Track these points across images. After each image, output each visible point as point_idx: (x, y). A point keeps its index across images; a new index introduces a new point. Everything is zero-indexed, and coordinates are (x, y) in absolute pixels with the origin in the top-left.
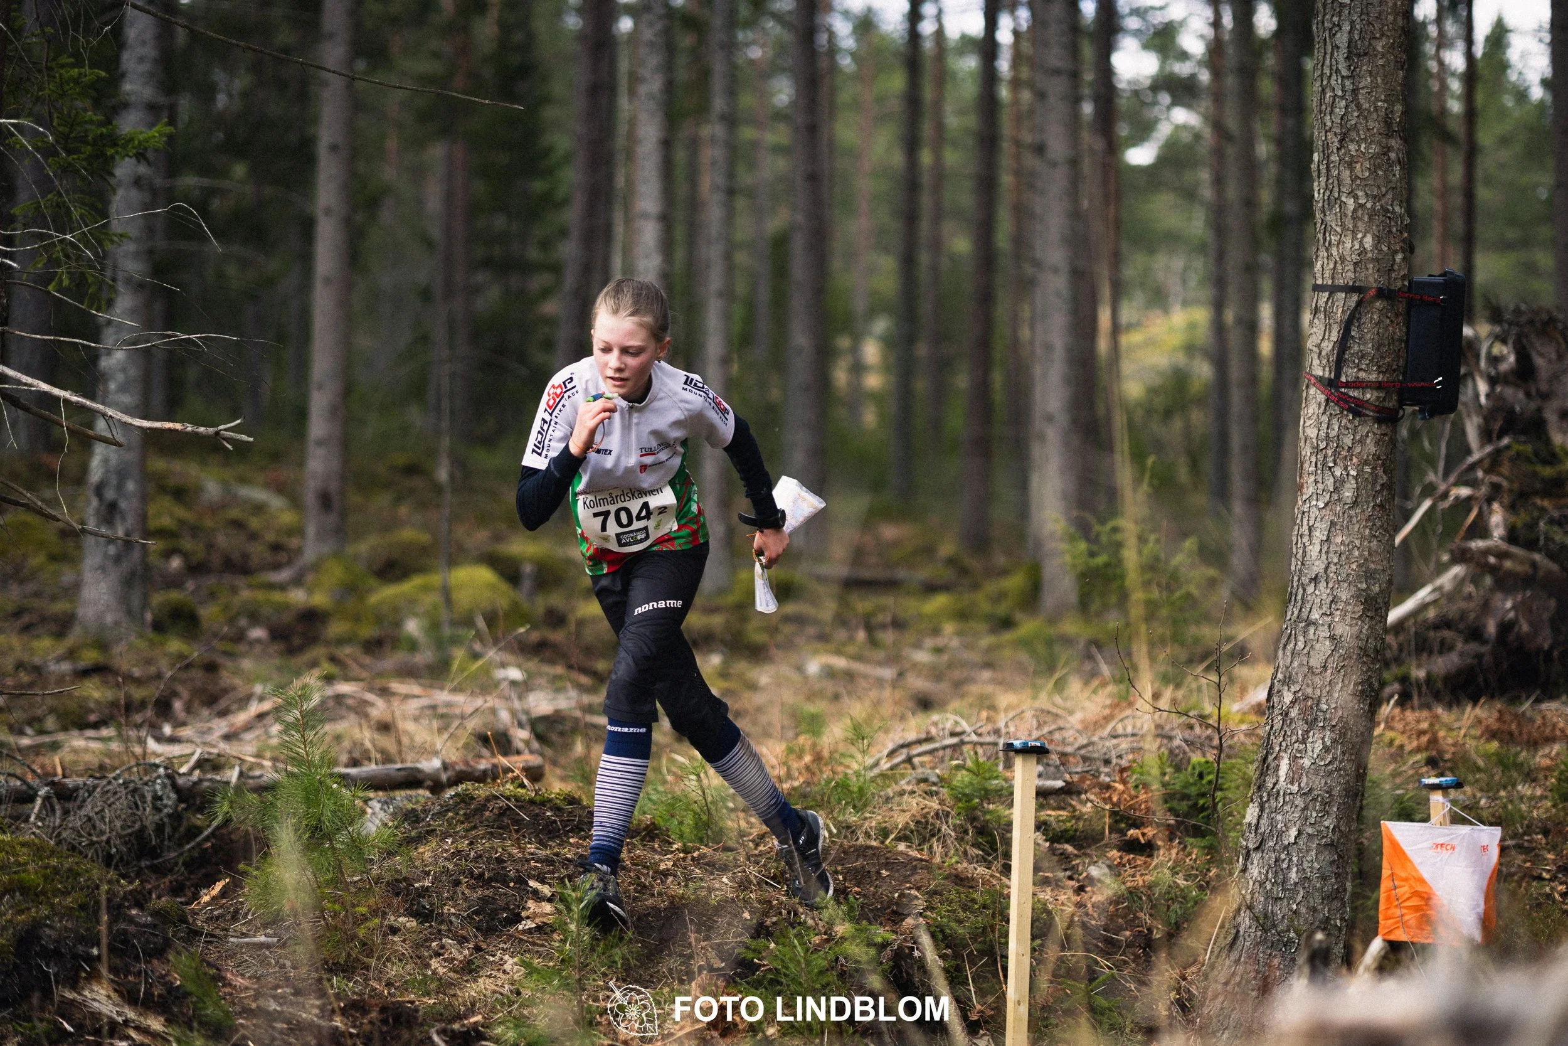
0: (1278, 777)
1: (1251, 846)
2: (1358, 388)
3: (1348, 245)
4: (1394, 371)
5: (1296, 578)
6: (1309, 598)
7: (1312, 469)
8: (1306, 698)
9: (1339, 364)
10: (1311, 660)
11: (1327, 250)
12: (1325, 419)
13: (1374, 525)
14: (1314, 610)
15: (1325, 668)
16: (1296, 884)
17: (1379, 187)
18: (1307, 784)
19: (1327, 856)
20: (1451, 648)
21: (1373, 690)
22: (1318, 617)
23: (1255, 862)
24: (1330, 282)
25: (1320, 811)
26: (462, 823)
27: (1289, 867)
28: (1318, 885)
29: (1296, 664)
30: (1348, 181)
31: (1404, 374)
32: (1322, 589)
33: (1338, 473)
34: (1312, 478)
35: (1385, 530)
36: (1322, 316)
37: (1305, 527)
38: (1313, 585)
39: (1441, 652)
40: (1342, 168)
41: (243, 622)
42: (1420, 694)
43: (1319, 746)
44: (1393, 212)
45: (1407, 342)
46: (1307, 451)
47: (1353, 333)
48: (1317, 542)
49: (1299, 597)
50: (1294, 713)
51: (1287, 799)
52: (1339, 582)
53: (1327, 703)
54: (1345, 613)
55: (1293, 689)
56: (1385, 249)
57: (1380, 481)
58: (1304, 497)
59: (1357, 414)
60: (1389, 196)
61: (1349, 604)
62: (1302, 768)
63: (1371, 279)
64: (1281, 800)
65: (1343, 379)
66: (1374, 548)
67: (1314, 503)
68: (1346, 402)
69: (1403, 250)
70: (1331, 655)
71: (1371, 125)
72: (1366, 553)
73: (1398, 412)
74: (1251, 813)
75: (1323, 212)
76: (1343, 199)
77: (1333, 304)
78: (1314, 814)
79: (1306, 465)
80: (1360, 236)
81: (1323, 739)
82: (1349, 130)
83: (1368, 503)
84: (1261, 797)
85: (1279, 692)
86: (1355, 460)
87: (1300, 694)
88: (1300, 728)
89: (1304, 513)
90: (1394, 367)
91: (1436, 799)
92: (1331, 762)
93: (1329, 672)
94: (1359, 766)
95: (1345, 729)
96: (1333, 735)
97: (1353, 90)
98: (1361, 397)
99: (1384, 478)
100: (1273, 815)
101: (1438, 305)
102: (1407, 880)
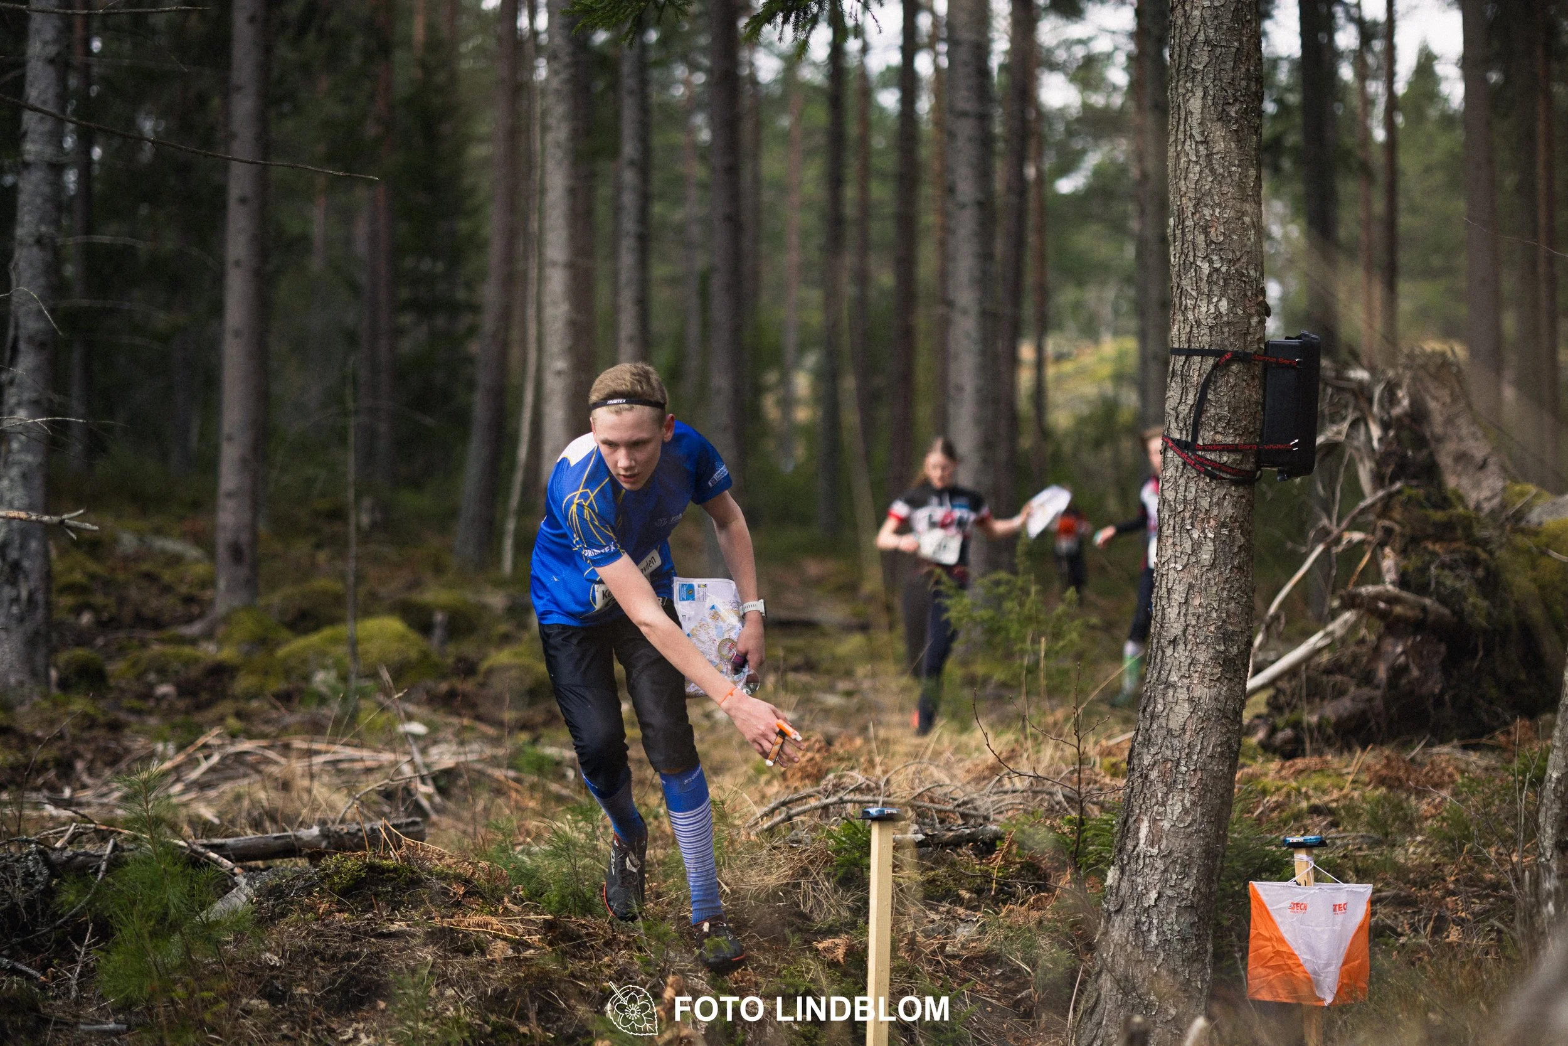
0: (1138, 839)
1: (1112, 909)
2: (1214, 451)
3: (1204, 309)
4: (1251, 433)
5: (1155, 641)
6: (1168, 660)
7: (1170, 531)
8: (1166, 760)
9: (1196, 427)
10: (1170, 723)
11: (1183, 313)
12: (1182, 481)
13: (1232, 587)
14: (1173, 673)
15: (1184, 730)
16: (1156, 947)
17: (1234, 252)
18: (1167, 846)
19: (1186, 918)
22: (1176, 679)
23: (1117, 925)
24: (1186, 346)
25: (1181, 873)
27: (1149, 930)
28: (1179, 947)
29: (1155, 726)
30: (1203, 245)
31: (1261, 436)
32: (1181, 651)
33: (1195, 535)
34: (1170, 541)
35: (1244, 592)
36: (1179, 379)
37: (1164, 589)
38: (1171, 647)
40: (1196, 233)
41: (152, 677)
43: (1178, 808)
44: (1248, 276)
45: (1264, 405)
47: (1209, 397)
48: (1175, 604)
49: (1159, 658)
50: (1154, 775)
51: (1147, 861)
52: (1197, 644)
53: (1186, 765)
54: (1203, 675)
55: (1153, 751)
56: (1241, 312)
57: (1238, 543)
59: (1213, 477)
61: (1207, 666)
62: (1162, 830)
63: (1227, 343)
64: (1141, 862)
65: (1200, 442)
66: (1232, 610)
67: (1172, 565)
68: (1202, 464)
69: (1259, 314)
70: (1190, 717)
71: (1225, 189)
72: (1224, 615)
73: (1255, 474)
74: (1112, 876)
75: (1179, 276)
76: (1199, 263)
77: (1189, 369)
78: (1174, 877)
79: (1165, 528)
80: (1215, 300)
81: (1182, 801)
82: (1203, 195)
83: (1225, 565)
84: (1122, 860)
85: (1139, 754)
86: (1212, 522)
87: (1159, 756)
88: (1160, 790)
90: (1251, 429)
91: (1301, 857)
92: (1190, 825)
93: (1188, 734)
94: (1219, 827)
95: (1204, 791)
96: (1192, 797)
97: (1207, 155)
98: (1218, 459)
99: (1241, 540)
100: (1134, 878)
101: (1294, 367)
102: (1270, 939)
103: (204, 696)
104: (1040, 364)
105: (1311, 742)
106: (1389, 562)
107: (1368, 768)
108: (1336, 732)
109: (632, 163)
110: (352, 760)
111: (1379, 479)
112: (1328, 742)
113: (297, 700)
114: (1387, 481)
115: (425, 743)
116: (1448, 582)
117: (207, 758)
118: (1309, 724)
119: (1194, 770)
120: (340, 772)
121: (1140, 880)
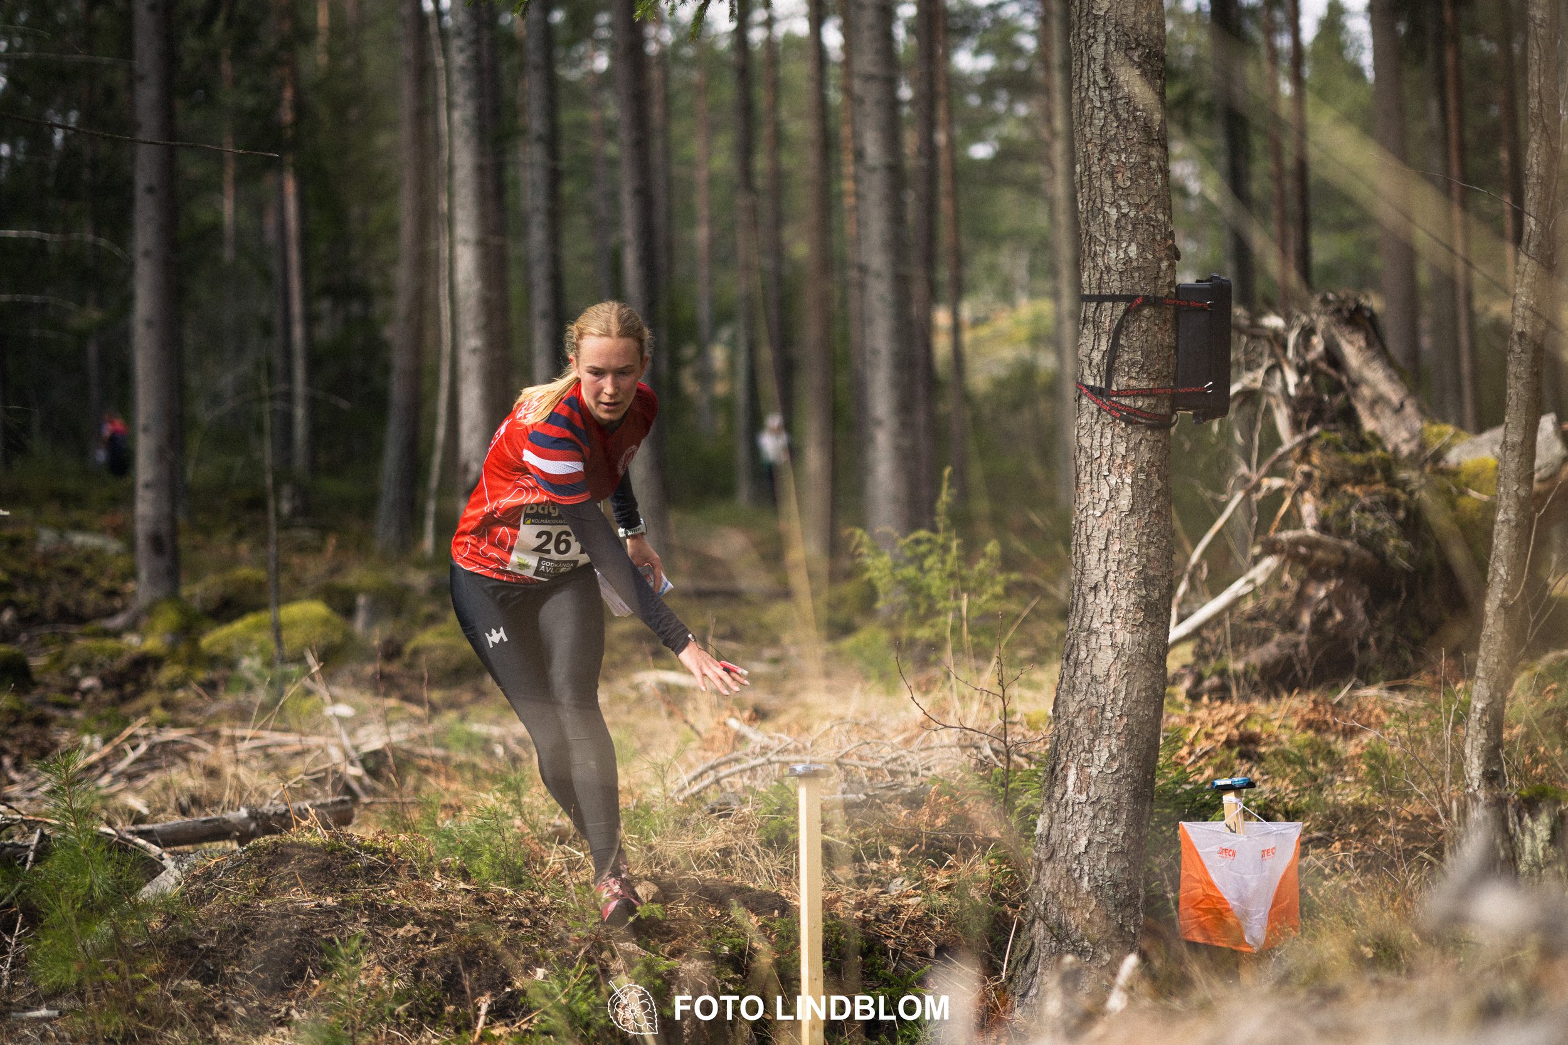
0: (1066, 786)
1: (1043, 857)
2: (1127, 396)
3: (1113, 255)
4: (1165, 377)
5: (1076, 588)
6: (1090, 607)
7: (1088, 478)
8: (1091, 707)
9: (1110, 373)
10: (1094, 669)
11: (1093, 259)
12: (1097, 428)
13: (1151, 531)
14: (1095, 620)
15: (1108, 675)
16: (1088, 893)
17: (1141, 196)
18: (1095, 793)
19: (1118, 864)
22: (1099, 625)
23: (1048, 873)
24: (1097, 292)
25: (1110, 819)
27: (1080, 877)
28: (1111, 893)
29: (1079, 673)
30: (1111, 191)
31: (1175, 380)
32: (1103, 598)
33: (1113, 480)
34: (1088, 487)
35: (1163, 537)
36: (1091, 326)
37: (1083, 536)
38: (1093, 594)
40: (1103, 179)
41: (77, 670)
43: (1105, 755)
44: (1157, 220)
45: (1176, 349)
46: (1082, 460)
47: (1122, 342)
48: (1095, 551)
49: (1080, 607)
50: (1079, 722)
51: (1076, 808)
52: (1118, 590)
53: (1111, 711)
54: (1126, 620)
55: (1078, 698)
56: (1150, 257)
57: (1156, 488)
58: (1081, 507)
59: (1128, 422)
60: (1152, 204)
61: (1130, 611)
62: (1090, 777)
63: (1138, 288)
64: (1070, 809)
65: (1114, 388)
66: (1152, 555)
67: (1091, 512)
68: (1118, 410)
69: (1169, 258)
70: (1114, 663)
71: (1130, 134)
72: (1144, 560)
73: (1170, 418)
74: (1041, 824)
75: (1087, 223)
76: (1106, 209)
77: (1101, 316)
79: (1082, 475)
80: (1124, 245)
81: (1109, 747)
82: (1109, 141)
83: (1144, 509)
84: (1051, 808)
85: (1064, 702)
86: (1129, 468)
87: (1085, 703)
88: (1086, 737)
89: (1081, 522)
90: (1165, 374)
91: (1229, 798)
92: (1117, 771)
93: (1112, 680)
94: (1147, 772)
95: (1130, 735)
96: (1120, 743)
97: (1111, 101)
98: (1133, 405)
99: (1158, 484)
100: (1063, 825)
101: (1205, 310)
102: (1200, 881)
103: (129, 688)
104: (956, 329)
105: (1238, 689)
106: (1309, 508)
107: (1295, 713)
108: (1263, 678)
109: (540, 138)
110: (280, 745)
111: (1296, 426)
112: (1255, 688)
113: (222, 688)
114: (1304, 426)
115: (352, 725)
116: (1369, 526)
117: (134, 748)
118: (1235, 672)
119: (1120, 716)
120: (268, 756)
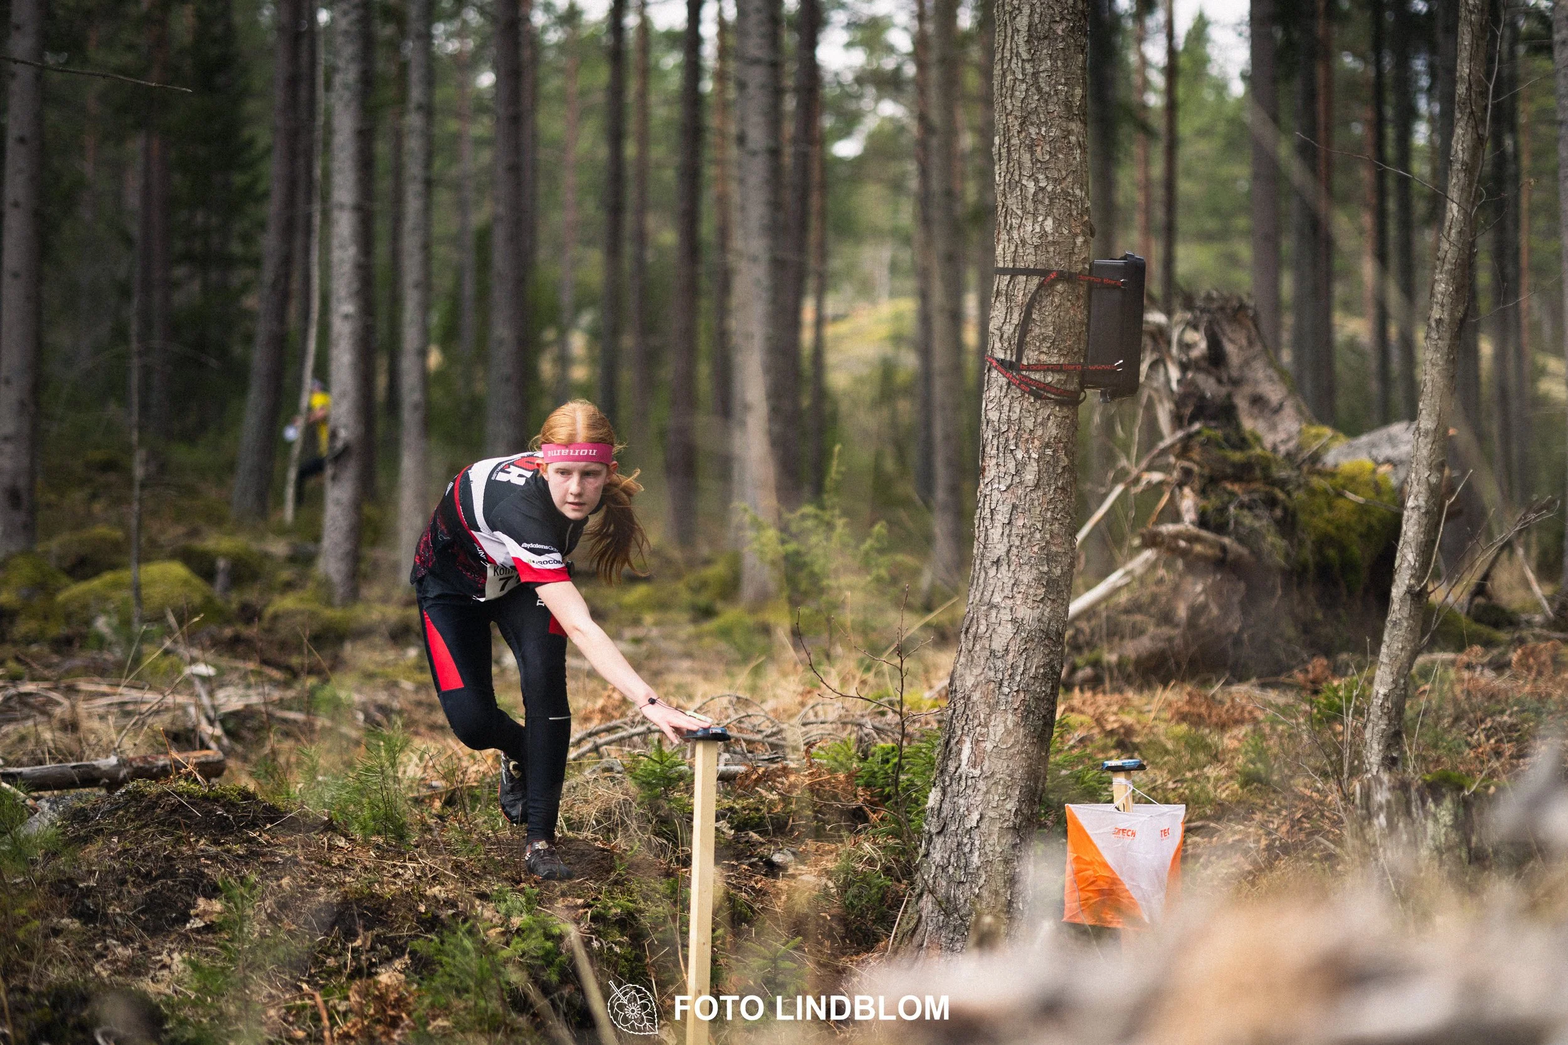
0: (960, 760)
1: (934, 830)
2: (1039, 371)
3: (1029, 229)
4: (1075, 353)
5: (978, 562)
6: (991, 581)
7: (994, 452)
8: (989, 681)
9: (1021, 347)
10: (993, 644)
11: (1008, 233)
12: (1006, 401)
13: (1056, 507)
14: (996, 594)
15: (1007, 650)
16: (978, 868)
17: (1059, 171)
18: (989, 768)
19: (1010, 839)
20: (1142, 632)
21: (1054, 673)
22: (999, 600)
23: (938, 847)
24: (1011, 266)
25: (1003, 794)
26: (133, 821)
27: (971, 851)
28: (1002, 868)
29: (977, 648)
30: (1029, 164)
31: (1085, 357)
33: (1019, 455)
34: (994, 461)
35: (1067, 513)
36: (1003, 299)
37: (987, 510)
38: (995, 568)
39: (1133, 637)
40: (1022, 151)
42: (1112, 679)
43: (1001, 729)
44: (1074, 195)
45: (1088, 325)
46: (988, 434)
47: (1034, 316)
48: (998, 524)
49: (982, 578)
50: (976, 696)
51: (969, 782)
52: (1021, 565)
53: (1009, 686)
54: (1026, 595)
55: (975, 673)
56: (1066, 232)
57: (1062, 464)
58: (986, 481)
59: (1038, 397)
60: (1070, 179)
61: (1031, 587)
62: (984, 751)
63: (1052, 262)
64: (963, 783)
65: (1025, 362)
66: (1056, 531)
67: (996, 486)
68: (1027, 385)
69: (1083, 233)
70: (1013, 638)
71: (1051, 108)
72: (1048, 536)
73: (1079, 395)
74: (933, 798)
75: (1004, 195)
76: (1024, 182)
77: (1014, 287)
79: (988, 449)
80: (1040, 219)
81: (1005, 722)
82: (1029, 113)
83: (1049, 485)
84: (944, 781)
85: (961, 675)
86: (1037, 443)
87: (982, 677)
88: (983, 711)
89: (986, 496)
90: (1076, 350)
91: (1119, 780)
92: (1012, 745)
93: (1011, 655)
94: (1041, 749)
95: (1027, 713)
96: (1015, 719)
97: (1035, 75)
98: (1042, 380)
99: (1065, 461)
100: (956, 799)
101: (1119, 288)
102: (1091, 864)
110: (138, 702)
111: (1177, 420)
114: (1186, 422)
115: (213, 685)
119: (1017, 691)
121: (962, 801)
